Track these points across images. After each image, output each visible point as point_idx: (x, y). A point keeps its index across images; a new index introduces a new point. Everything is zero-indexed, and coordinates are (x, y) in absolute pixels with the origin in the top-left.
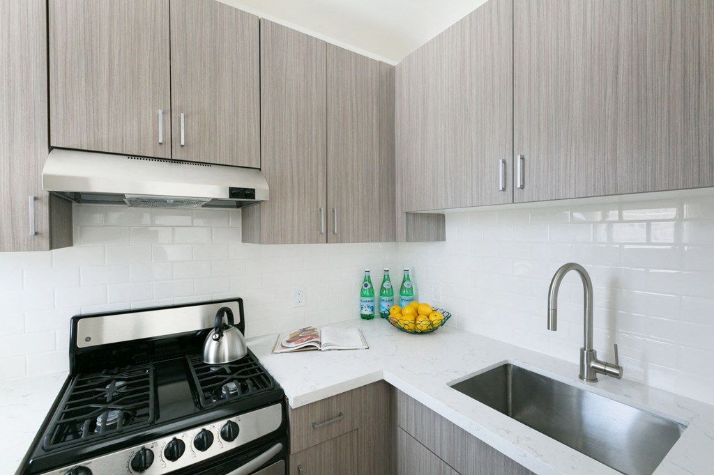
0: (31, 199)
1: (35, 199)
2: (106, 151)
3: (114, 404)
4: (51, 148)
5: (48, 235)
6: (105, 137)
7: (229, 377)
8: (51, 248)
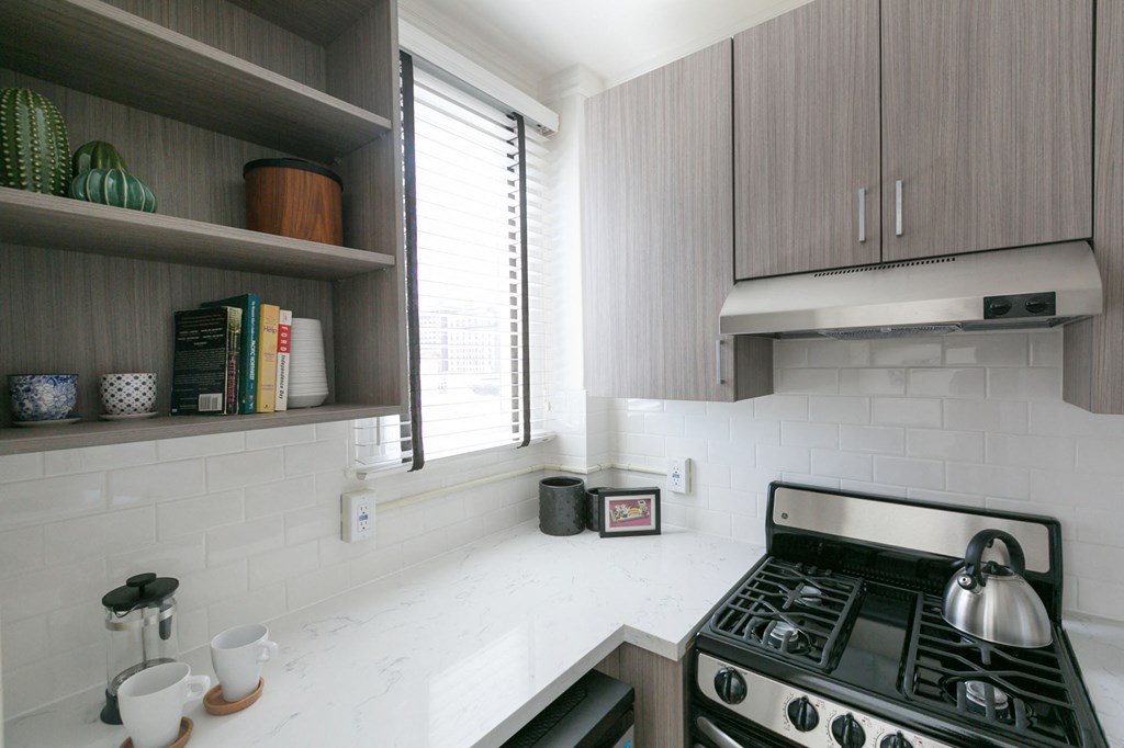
0: (718, 342)
1: (722, 342)
2: (791, 272)
3: (788, 616)
4: (736, 281)
5: (732, 384)
6: (790, 252)
7: (980, 671)
8: (737, 399)
